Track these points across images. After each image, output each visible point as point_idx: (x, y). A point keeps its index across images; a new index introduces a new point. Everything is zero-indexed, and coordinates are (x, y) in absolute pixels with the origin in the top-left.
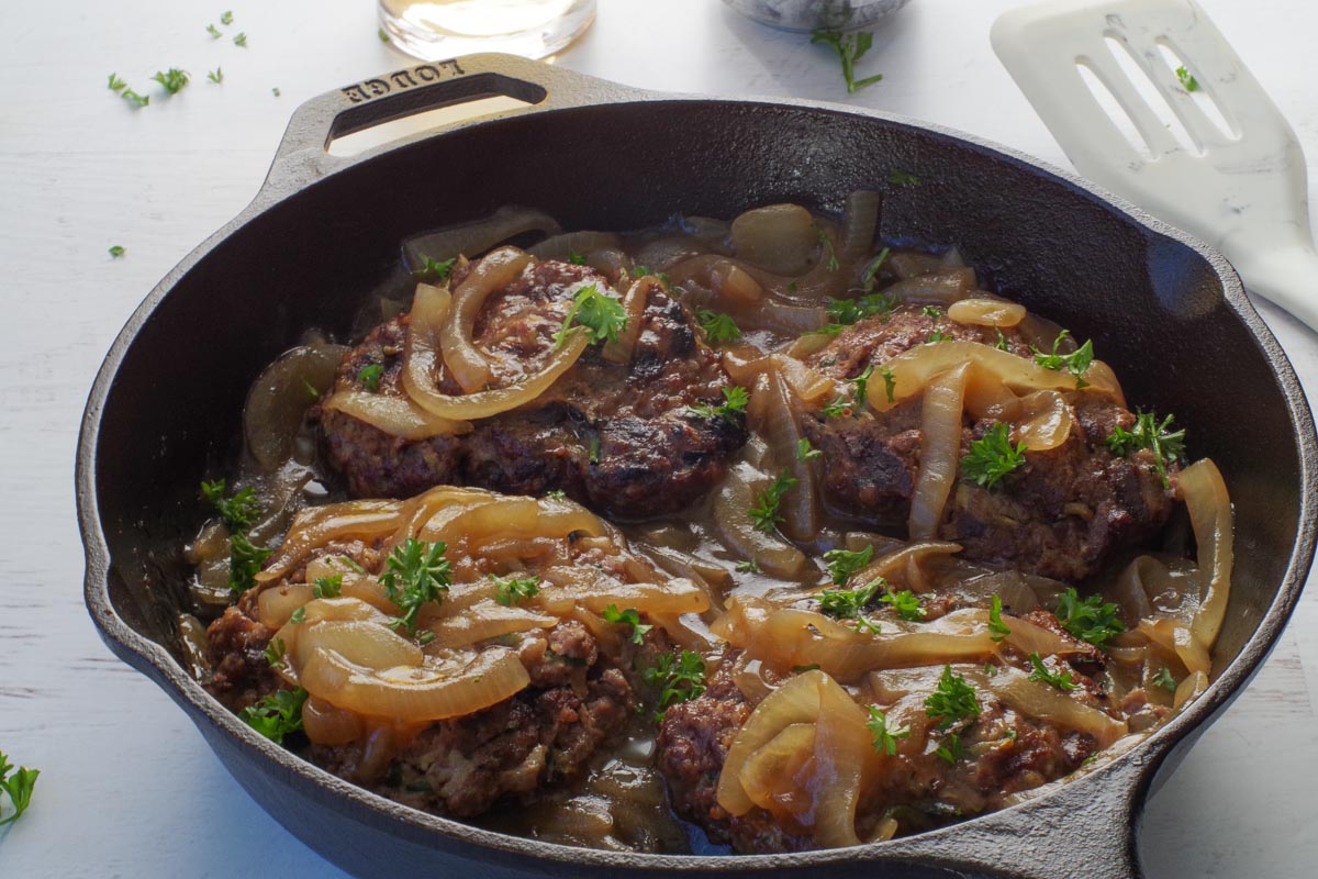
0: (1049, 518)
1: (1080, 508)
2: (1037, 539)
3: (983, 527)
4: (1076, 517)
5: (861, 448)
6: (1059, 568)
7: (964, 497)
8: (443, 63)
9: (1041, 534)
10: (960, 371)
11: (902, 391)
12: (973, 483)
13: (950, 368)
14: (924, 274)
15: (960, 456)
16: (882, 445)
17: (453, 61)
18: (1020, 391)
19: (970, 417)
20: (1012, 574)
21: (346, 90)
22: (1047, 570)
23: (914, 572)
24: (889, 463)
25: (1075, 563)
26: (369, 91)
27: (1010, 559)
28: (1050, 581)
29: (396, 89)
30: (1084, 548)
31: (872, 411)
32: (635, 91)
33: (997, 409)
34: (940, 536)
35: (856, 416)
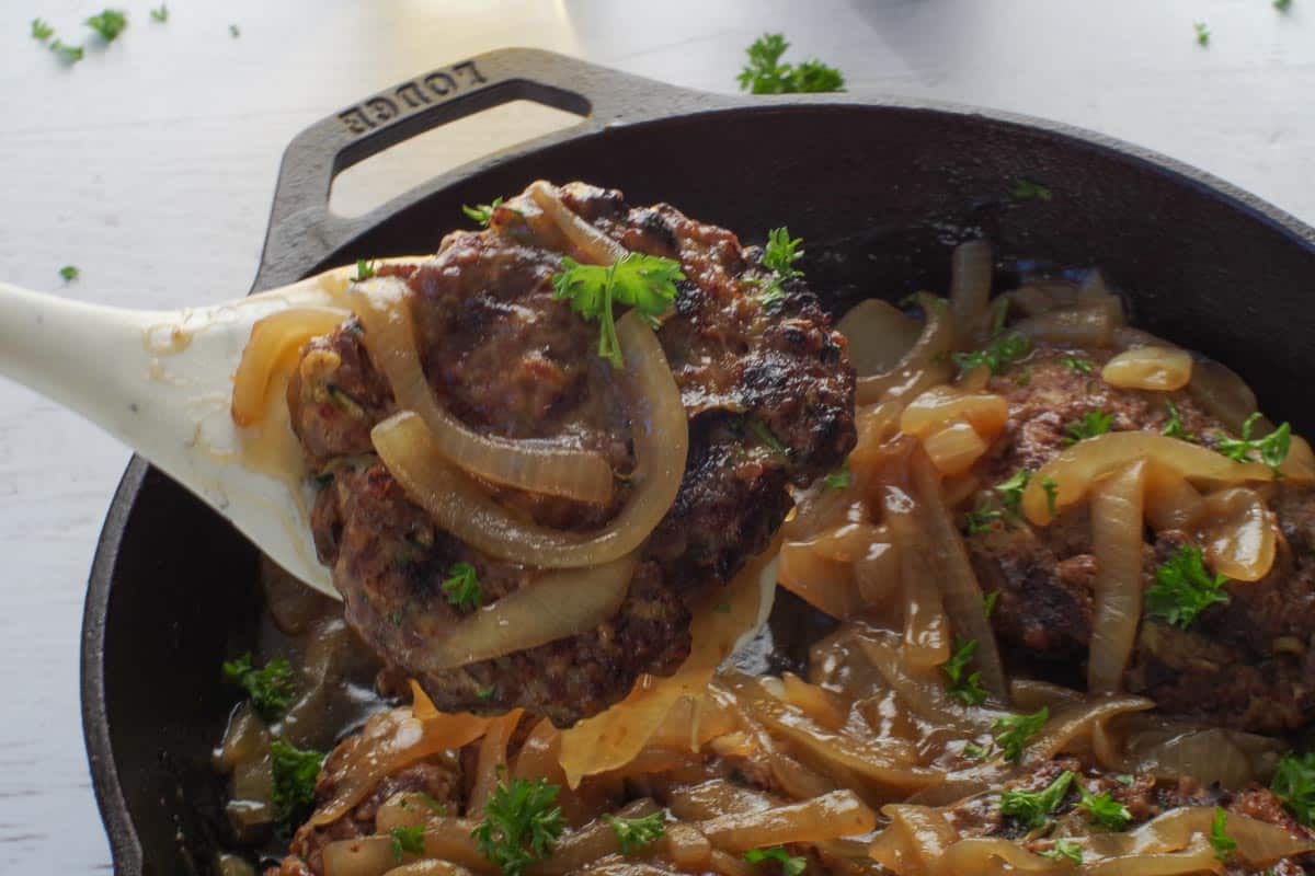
0: (1254, 657)
1: (1290, 644)
2: (1242, 684)
3: (1178, 673)
4: (1288, 654)
5: (1023, 578)
6: (1270, 719)
7: (1152, 637)
8: (458, 68)
9: (1246, 678)
10: (1134, 474)
11: (1064, 497)
12: (1162, 620)
13: (1121, 468)
14: (1059, 308)
15: (1144, 585)
16: (1049, 574)
17: (468, 64)
18: (1203, 487)
19: (1150, 532)
20: (1216, 733)
21: (344, 115)
22: (1257, 727)
23: (1102, 743)
24: (1060, 598)
25: (1288, 712)
26: (372, 115)
27: (1210, 711)
28: (1262, 740)
29: (406, 112)
30: (1298, 692)
31: (1027, 521)
32: (701, 97)
33: (1179, 514)
34: (1125, 690)
35: (1009, 528)
